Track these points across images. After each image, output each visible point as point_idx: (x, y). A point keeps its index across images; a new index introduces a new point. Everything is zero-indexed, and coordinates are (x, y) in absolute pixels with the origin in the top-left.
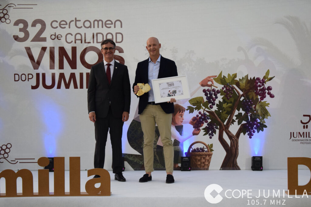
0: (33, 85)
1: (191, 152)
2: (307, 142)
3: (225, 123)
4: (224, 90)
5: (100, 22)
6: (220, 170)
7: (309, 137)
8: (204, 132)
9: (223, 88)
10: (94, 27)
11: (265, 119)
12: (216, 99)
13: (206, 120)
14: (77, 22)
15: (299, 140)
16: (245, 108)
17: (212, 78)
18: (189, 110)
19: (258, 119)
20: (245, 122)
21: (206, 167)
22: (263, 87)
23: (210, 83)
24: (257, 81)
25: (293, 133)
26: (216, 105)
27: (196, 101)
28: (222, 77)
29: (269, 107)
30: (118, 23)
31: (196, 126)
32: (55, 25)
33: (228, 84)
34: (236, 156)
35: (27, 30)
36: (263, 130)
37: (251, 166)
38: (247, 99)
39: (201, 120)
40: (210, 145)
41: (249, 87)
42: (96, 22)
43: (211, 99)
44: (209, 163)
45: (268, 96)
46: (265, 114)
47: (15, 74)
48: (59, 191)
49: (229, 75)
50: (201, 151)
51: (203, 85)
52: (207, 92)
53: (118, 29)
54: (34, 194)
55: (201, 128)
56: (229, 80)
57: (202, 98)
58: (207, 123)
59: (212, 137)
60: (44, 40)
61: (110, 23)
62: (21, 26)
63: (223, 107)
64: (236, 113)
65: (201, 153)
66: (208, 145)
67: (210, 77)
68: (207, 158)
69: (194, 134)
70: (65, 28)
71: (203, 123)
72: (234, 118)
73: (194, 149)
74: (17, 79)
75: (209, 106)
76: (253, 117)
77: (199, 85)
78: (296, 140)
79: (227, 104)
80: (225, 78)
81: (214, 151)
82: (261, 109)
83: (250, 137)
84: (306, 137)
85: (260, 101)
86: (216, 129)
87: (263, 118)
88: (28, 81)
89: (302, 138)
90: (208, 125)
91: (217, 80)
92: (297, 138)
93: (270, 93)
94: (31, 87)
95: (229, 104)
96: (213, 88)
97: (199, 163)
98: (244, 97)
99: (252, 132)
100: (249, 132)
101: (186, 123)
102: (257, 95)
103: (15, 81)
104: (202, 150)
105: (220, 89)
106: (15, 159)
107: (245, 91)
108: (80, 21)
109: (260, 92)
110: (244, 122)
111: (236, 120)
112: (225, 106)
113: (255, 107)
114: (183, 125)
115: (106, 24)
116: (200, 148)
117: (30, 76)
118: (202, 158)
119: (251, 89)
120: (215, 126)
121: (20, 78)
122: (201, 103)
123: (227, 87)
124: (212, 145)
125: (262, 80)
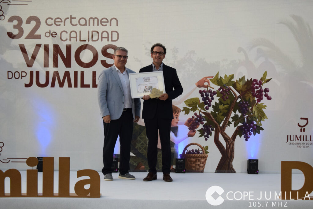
0: (26, 83)
1: (186, 154)
2: (304, 145)
3: (221, 125)
4: (220, 91)
5: (96, 20)
6: (215, 172)
7: (306, 140)
8: (199, 133)
9: (219, 90)
10: (89, 25)
11: (262, 122)
12: (212, 101)
13: (202, 121)
14: (73, 20)
15: (295, 144)
16: (242, 110)
17: (208, 79)
18: (184, 111)
19: (254, 121)
20: (242, 124)
21: (201, 169)
22: (261, 89)
23: (206, 84)
24: (254, 83)
25: (290, 136)
26: (212, 106)
27: (192, 102)
28: (219, 78)
29: (266, 109)
30: (114, 22)
31: (192, 127)
32: (49, 22)
33: (225, 85)
34: (232, 158)
35: (21, 27)
36: (259, 133)
37: (247, 169)
38: (243, 101)
39: (197, 121)
40: (206, 147)
41: (246, 88)
42: (92, 20)
43: (208, 101)
44: (204, 165)
45: (265, 98)
46: (262, 116)
47: (8, 72)
48: (48, 192)
49: (226, 76)
50: (196, 152)
51: (199, 86)
52: (203, 93)
53: (114, 27)
54: (22, 195)
55: (196, 130)
56: (226, 81)
57: (198, 99)
58: (203, 125)
59: (208, 139)
60: (39, 37)
61: (106, 21)
62: (15, 22)
63: (219, 108)
64: (233, 114)
65: (196, 155)
66: (204, 147)
67: (206, 78)
68: (203, 160)
69: (189, 135)
70: (60, 25)
71: (199, 125)
72: (231, 120)
73: (189, 151)
74: (10, 76)
75: (205, 107)
76: (250, 119)
77: (196, 86)
78: (292, 144)
79: (223, 106)
80: (222, 79)
81: (209, 153)
82: (258, 111)
83: (246, 140)
84: (303, 140)
85: (257, 103)
86: (212, 131)
87: (260, 120)
88: (22, 78)
89: (299, 142)
90: (203, 126)
91: (213, 81)
92: (294, 142)
93: (268, 95)
94: (24, 85)
95: (226, 106)
96: (209, 88)
97: (194, 165)
98: (240, 98)
99: (249, 135)
100: (245, 135)
101: (181, 124)
102: (254, 97)
103: (8, 78)
104: (198, 152)
105: (217, 90)
106: (7, 158)
107: (241, 93)
108: (75, 18)
109: (257, 94)
110: (240, 124)
111: (232, 122)
112: (221, 107)
113: (252, 109)
114: (178, 126)
115: (101, 22)
116: (195, 150)
117: (24, 74)
118: (197, 160)
119: (248, 90)
120: (210, 128)
121: (14, 75)
122: (196, 104)
123: (224, 88)
124: (207, 147)
125: (260, 81)
